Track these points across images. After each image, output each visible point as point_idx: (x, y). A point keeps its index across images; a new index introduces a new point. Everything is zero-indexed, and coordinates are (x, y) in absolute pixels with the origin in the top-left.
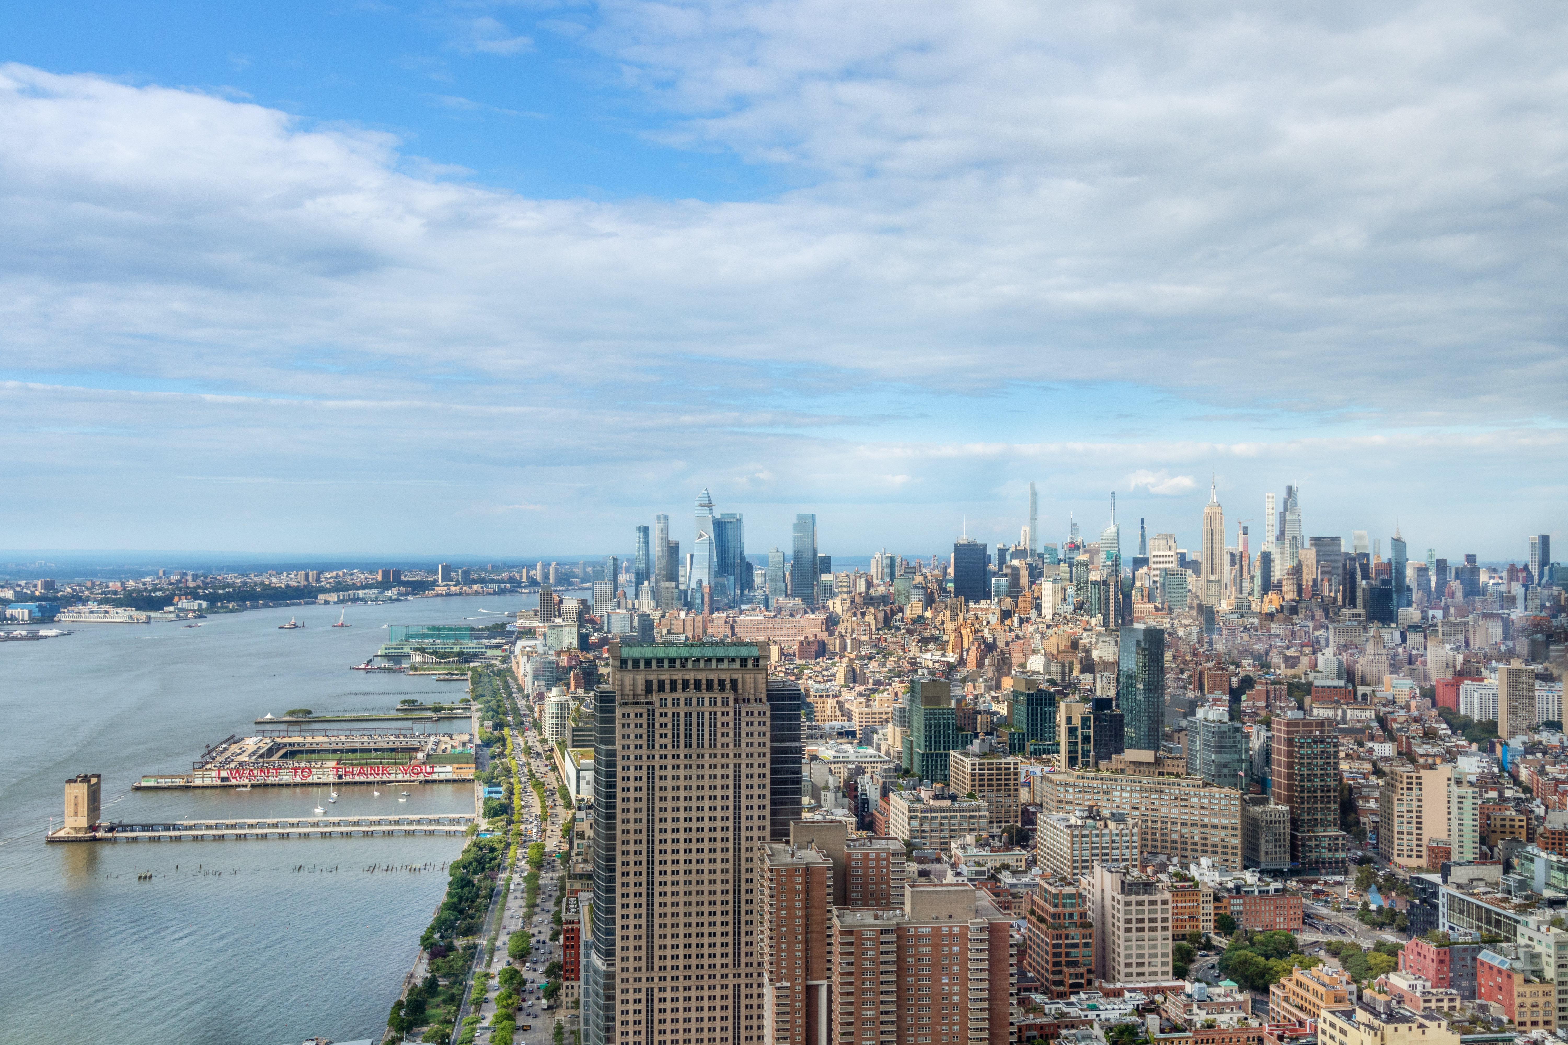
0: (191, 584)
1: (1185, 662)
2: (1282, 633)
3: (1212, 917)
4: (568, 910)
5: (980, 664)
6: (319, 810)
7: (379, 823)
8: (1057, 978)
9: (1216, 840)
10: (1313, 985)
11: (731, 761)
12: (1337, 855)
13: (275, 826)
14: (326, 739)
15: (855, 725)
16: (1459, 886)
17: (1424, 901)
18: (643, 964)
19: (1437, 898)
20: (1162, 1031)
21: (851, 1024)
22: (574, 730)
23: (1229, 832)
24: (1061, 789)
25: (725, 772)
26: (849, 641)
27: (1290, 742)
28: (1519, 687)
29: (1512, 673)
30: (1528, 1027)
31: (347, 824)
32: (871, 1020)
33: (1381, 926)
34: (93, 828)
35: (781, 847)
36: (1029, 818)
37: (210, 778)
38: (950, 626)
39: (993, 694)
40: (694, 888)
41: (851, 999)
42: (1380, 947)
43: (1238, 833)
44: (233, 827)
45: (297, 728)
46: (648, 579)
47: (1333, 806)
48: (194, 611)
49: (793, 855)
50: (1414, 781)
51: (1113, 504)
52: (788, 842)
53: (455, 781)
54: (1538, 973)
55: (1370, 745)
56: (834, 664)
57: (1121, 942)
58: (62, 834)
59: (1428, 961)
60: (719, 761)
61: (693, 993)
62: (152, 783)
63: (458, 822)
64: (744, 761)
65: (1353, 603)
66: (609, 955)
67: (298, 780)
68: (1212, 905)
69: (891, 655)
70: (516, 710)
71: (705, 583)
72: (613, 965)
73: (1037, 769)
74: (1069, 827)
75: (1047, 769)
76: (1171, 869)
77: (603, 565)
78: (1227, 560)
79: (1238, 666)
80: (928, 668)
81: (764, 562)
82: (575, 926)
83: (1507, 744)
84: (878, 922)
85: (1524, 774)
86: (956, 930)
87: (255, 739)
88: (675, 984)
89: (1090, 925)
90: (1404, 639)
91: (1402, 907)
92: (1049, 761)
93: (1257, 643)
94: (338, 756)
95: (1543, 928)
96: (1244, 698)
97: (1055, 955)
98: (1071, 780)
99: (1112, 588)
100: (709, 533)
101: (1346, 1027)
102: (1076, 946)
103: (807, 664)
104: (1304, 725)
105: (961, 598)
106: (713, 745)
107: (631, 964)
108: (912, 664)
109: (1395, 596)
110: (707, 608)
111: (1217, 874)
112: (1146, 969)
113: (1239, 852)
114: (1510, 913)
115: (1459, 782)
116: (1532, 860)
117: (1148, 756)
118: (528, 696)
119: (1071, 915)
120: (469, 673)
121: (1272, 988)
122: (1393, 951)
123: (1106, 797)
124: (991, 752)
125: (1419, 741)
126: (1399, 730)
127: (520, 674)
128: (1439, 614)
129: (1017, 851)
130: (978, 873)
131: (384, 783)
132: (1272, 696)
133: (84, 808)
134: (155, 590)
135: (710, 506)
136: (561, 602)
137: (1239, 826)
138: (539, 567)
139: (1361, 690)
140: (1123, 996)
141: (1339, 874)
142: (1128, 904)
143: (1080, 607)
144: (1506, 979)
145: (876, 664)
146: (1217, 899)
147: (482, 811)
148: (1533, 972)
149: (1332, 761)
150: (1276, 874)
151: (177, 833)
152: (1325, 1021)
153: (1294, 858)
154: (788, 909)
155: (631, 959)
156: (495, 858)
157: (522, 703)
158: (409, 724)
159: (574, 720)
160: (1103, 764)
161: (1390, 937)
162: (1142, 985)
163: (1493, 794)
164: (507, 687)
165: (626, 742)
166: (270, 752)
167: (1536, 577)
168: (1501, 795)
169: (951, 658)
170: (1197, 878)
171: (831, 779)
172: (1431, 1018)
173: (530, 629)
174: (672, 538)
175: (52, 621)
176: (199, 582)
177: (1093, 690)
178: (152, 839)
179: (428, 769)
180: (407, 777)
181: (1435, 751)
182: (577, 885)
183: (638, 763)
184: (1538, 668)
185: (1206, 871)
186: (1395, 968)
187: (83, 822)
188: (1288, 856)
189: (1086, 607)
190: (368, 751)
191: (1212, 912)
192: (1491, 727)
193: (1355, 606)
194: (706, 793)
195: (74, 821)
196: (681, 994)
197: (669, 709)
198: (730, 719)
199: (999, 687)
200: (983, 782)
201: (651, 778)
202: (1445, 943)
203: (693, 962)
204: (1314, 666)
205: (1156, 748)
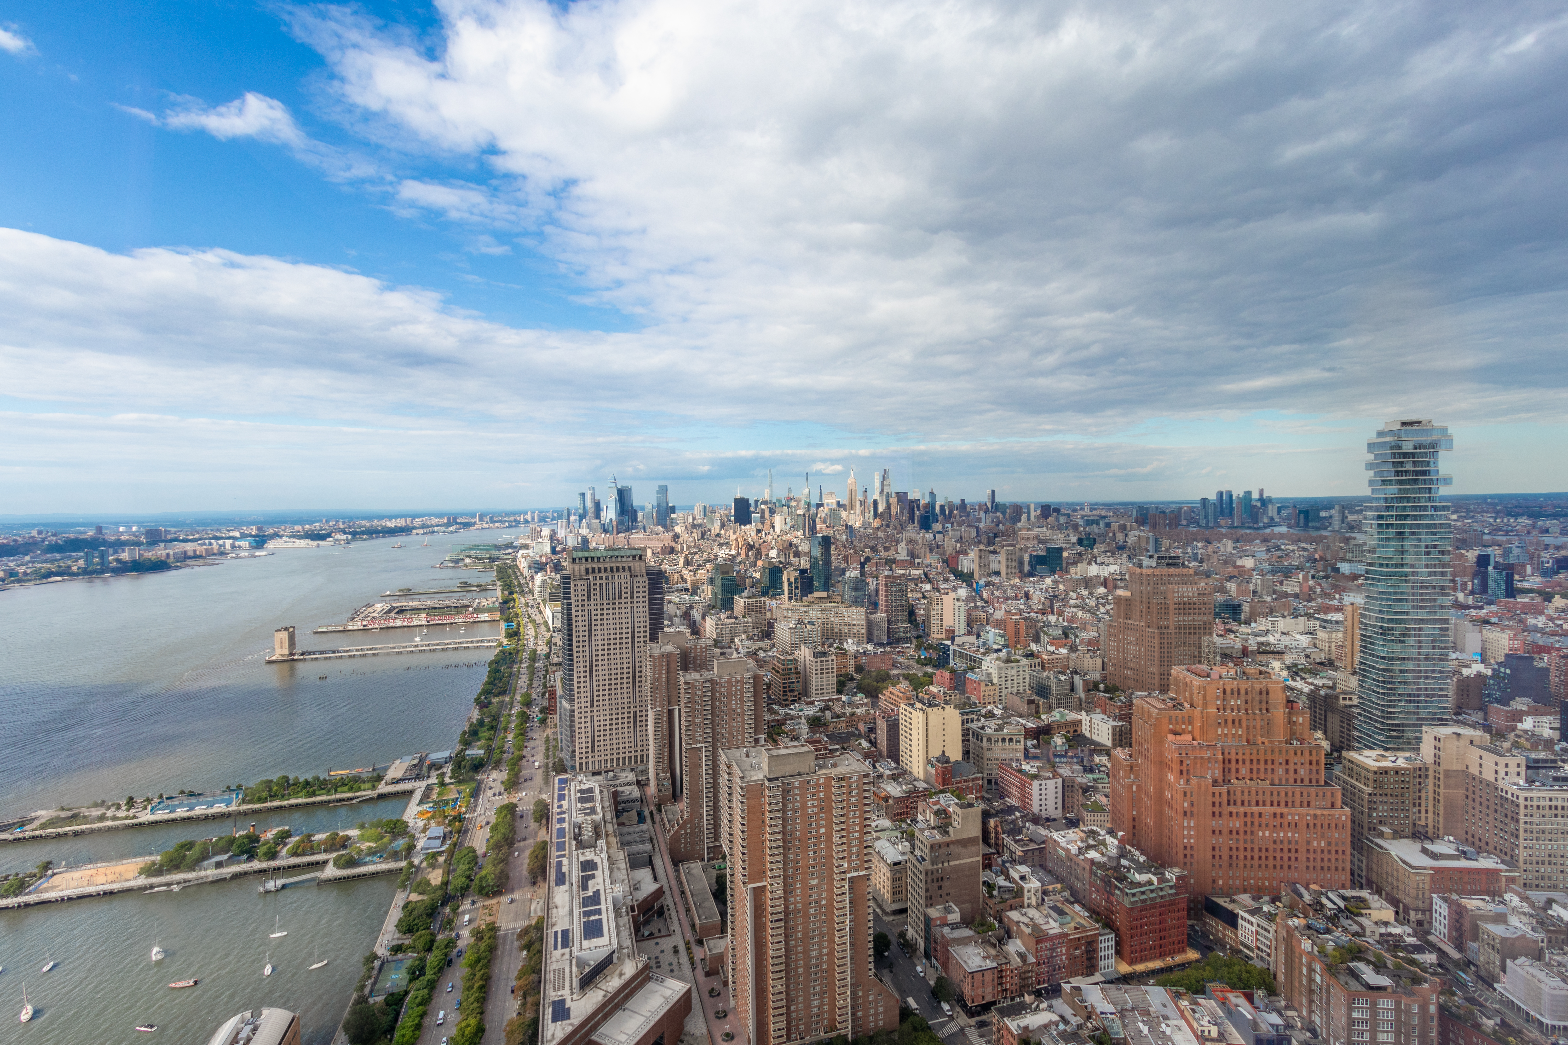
0: (341, 526)
1: (840, 550)
2: (883, 536)
3: (853, 666)
4: (550, 681)
5: (747, 555)
6: (418, 639)
7: (450, 644)
8: (785, 698)
9: (855, 631)
10: (897, 693)
11: (629, 605)
12: (907, 635)
13: (394, 648)
14: (420, 603)
15: (689, 586)
16: (959, 646)
17: (944, 653)
18: (588, 704)
19: (949, 651)
20: (832, 718)
21: (690, 726)
22: (550, 594)
23: (861, 627)
24: (786, 611)
25: (626, 611)
26: (685, 546)
27: (886, 585)
28: (983, 557)
29: (981, 551)
30: (986, 705)
31: (433, 645)
33: (926, 665)
34: (292, 654)
35: (654, 645)
36: (771, 626)
37: (358, 625)
38: (733, 537)
39: (753, 569)
40: (612, 667)
41: (690, 714)
42: (925, 674)
43: (864, 627)
44: (371, 649)
45: (404, 598)
46: (585, 519)
47: (905, 613)
48: (344, 540)
49: (660, 649)
50: (940, 600)
51: (807, 479)
52: (658, 643)
53: (489, 621)
54: (991, 682)
55: (921, 585)
56: (678, 557)
57: (814, 680)
58: (274, 658)
59: (946, 679)
60: (623, 605)
61: (614, 717)
62: (324, 629)
63: (492, 641)
64: (636, 605)
66: (571, 701)
67: (405, 624)
68: (853, 661)
69: (705, 552)
70: (520, 585)
71: (614, 520)
72: (574, 706)
73: (774, 603)
74: (789, 629)
75: (779, 602)
76: (835, 645)
77: (562, 512)
78: (858, 503)
79: (863, 552)
80: (723, 558)
81: (643, 509)
82: (554, 688)
83: (978, 583)
84: (702, 678)
85: (985, 595)
86: (738, 679)
87: (381, 605)
88: (605, 713)
89: (799, 673)
90: (935, 538)
91: (934, 656)
92: (780, 599)
93: (872, 541)
94: (427, 611)
95: (993, 662)
96: (866, 566)
97: (784, 687)
98: (790, 607)
99: (807, 518)
100: (615, 495)
101: (911, 710)
102: (793, 683)
103: (665, 558)
104: (893, 578)
105: (738, 524)
106: (620, 598)
107: (583, 705)
108: (715, 556)
109: (931, 518)
110: (615, 532)
111: (855, 646)
112: (825, 691)
113: (865, 636)
114: (979, 656)
115: (958, 600)
116: (988, 633)
117: (824, 594)
118: (526, 578)
119: (791, 669)
120: (495, 567)
121: (880, 696)
122: (931, 676)
123: (806, 614)
124: (753, 596)
125: (941, 583)
126: (933, 578)
127: (521, 567)
128: (949, 526)
129: (766, 641)
130: (748, 652)
131: (452, 624)
132: (879, 565)
133: (286, 644)
134: (321, 530)
135: (615, 482)
136: (541, 531)
137: (865, 625)
138: (529, 513)
139: (917, 561)
140: (814, 704)
141: (908, 643)
142: (816, 662)
143: (793, 527)
144: (978, 685)
145: (698, 557)
146: (855, 658)
147: (504, 635)
148: (989, 681)
149: (905, 593)
150: (881, 645)
151: (340, 654)
152: (902, 709)
153: (889, 637)
154: (659, 674)
155: (583, 702)
156: (512, 658)
157: (522, 581)
158: (464, 594)
159: (550, 588)
160: (804, 599)
161: (930, 670)
162: (823, 698)
163: (972, 605)
164: (515, 574)
165: (577, 598)
166: (390, 611)
167: (990, 509)
168: (975, 605)
169: (734, 552)
170: (847, 649)
171: (677, 612)
172: (947, 704)
173: (526, 544)
174: (597, 498)
175: (263, 548)
176: (346, 525)
177: (799, 565)
178: (326, 658)
179: (475, 616)
180: (464, 620)
181: (948, 587)
182: (554, 669)
183: (583, 608)
184: (991, 548)
185: (850, 646)
186: (932, 683)
187: (286, 651)
188: (886, 637)
189: (795, 527)
190: (443, 608)
191: (853, 663)
192: (971, 575)
193: (914, 523)
194: (617, 621)
195: (281, 651)
196: (608, 717)
197: (598, 582)
198: (628, 585)
199: (756, 565)
200: (749, 610)
201: (590, 615)
202: (953, 671)
203: (613, 702)
204: (897, 550)
205: (828, 591)
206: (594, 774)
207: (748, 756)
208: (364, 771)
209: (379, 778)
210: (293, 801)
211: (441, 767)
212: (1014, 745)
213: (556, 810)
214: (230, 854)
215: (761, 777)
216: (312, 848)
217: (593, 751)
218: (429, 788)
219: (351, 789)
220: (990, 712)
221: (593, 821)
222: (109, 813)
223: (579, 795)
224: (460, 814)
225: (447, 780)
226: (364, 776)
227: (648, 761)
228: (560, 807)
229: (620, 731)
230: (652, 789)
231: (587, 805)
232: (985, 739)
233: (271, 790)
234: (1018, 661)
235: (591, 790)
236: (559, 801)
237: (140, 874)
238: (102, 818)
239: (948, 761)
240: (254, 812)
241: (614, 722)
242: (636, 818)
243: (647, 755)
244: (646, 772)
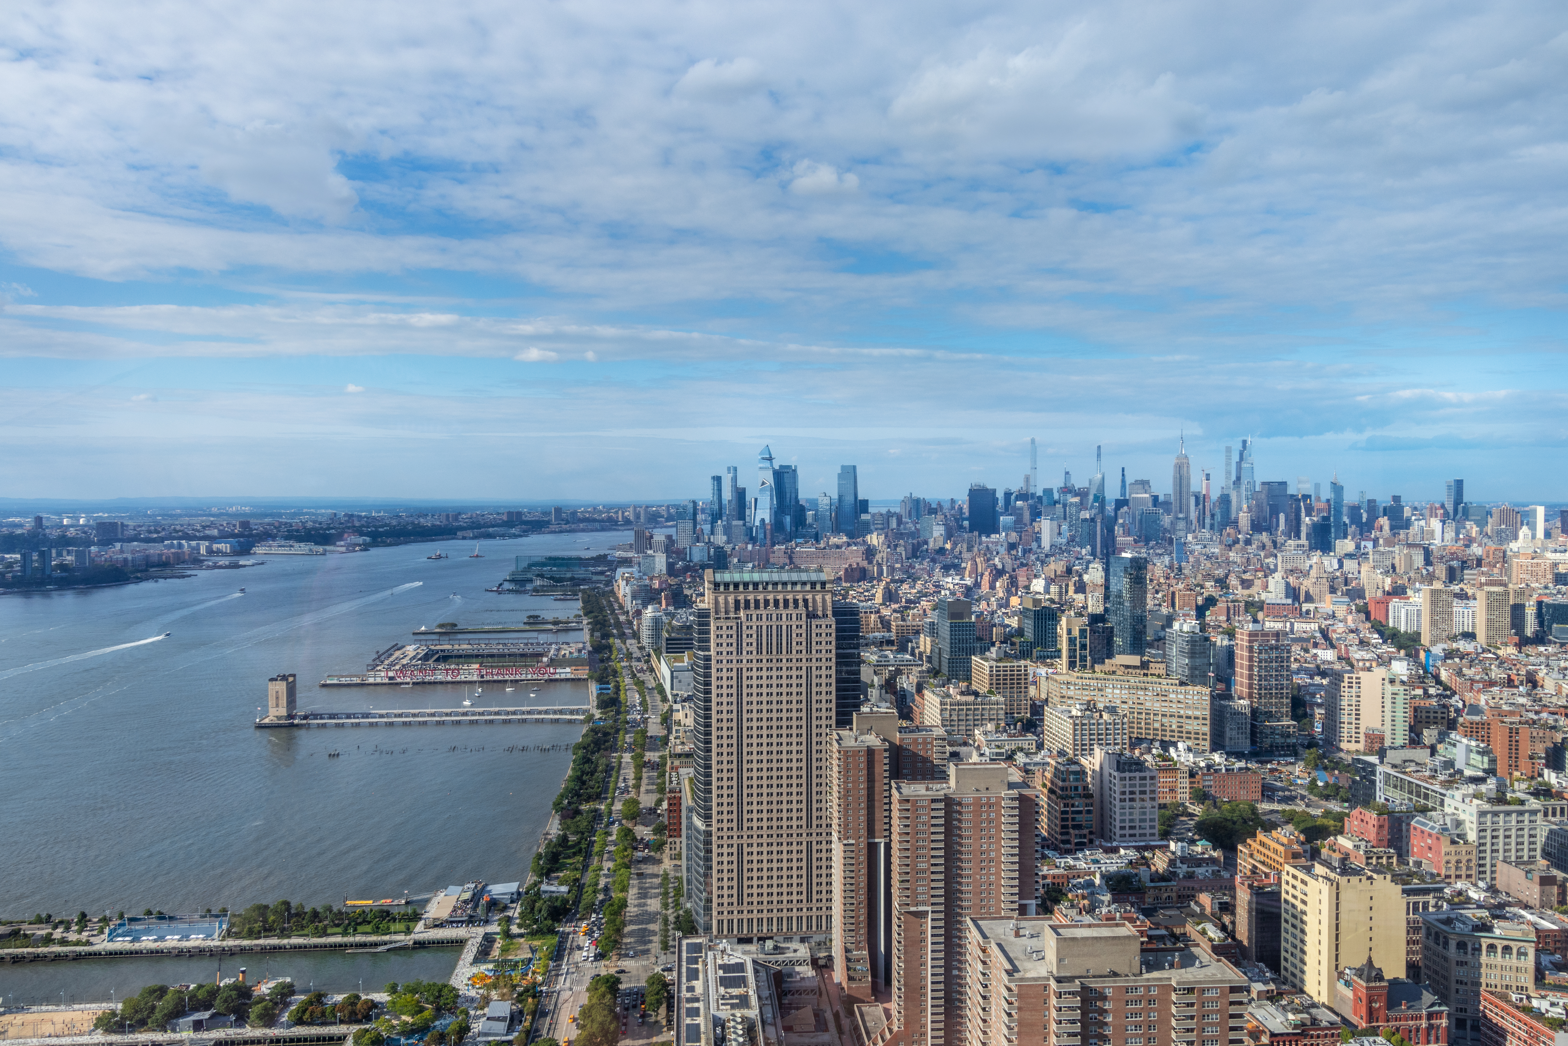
0: (357, 524)
1: (1159, 584)
2: (1239, 560)
3: (1188, 790)
4: (671, 782)
5: (992, 587)
6: (467, 703)
7: (514, 713)
8: (1064, 838)
9: (1190, 728)
10: (1273, 845)
11: (804, 664)
12: (1288, 741)
13: (433, 715)
14: (469, 647)
15: (893, 635)
16: (1394, 766)
17: (1362, 778)
18: (734, 825)
19: (1375, 775)
20: (1152, 881)
21: (908, 873)
22: (667, 639)
23: (1201, 722)
24: (1064, 687)
25: (799, 673)
26: (885, 568)
27: (1251, 649)
28: (1440, 604)
29: (1434, 593)
30: (1452, 880)
31: (490, 713)
32: (924, 871)
33: (1327, 798)
34: (290, 716)
35: (844, 733)
36: (1037, 709)
37: (381, 676)
38: (966, 555)
39: (1003, 610)
40: (775, 765)
41: (908, 854)
42: (1327, 814)
43: (1208, 722)
44: (400, 715)
45: (446, 638)
46: (721, 518)
47: (1285, 701)
48: (360, 545)
49: (856, 740)
50: (1354, 680)
51: (1099, 455)
52: (851, 729)
53: (573, 680)
54: (1461, 836)
55: (1315, 651)
56: (873, 587)
57: (1117, 810)
58: (267, 721)
59: (1370, 826)
60: (794, 664)
61: (775, 848)
62: (335, 682)
63: (577, 712)
64: (814, 664)
65: (1298, 536)
66: (707, 817)
67: (449, 678)
68: (1187, 780)
69: (919, 579)
70: (618, 625)
71: (767, 521)
72: (710, 826)
73: (1043, 671)
74: (1071, 717)
75: (1050, 671)
76: (1154, 751)
77: (684, 507)
78: (1192, 500)
79: (1202, 588)
80: (949, 589)
81: (814, 503)
82: (678, 795)
83: (1429, 651)
84: (929, 793)
85: (1444, 675)
86: (993, 800)
87: (414, 647)
88: (760, 841)
89: (1091, 796)
90: (1341, 566)
91: (1344, 782)
92: (1052, 664)
93: (1217, 569)
94: (480, 660)
95: (1467, 800)
96: (1208, 613)
97: (1063, 820)
98: (1072, 680)
99: (1099, 524)
100: (770, 480)
101: (1306, 878)
102: (1080, 812)
103: (852, 586)
104: (1263, 635)
105: (976, 533)
106: (789, 651)
107: (725, 825)
108: (936, 586)
109: (1333, 530)
110: (768, 542)
111: (1191, 755)
112: (1137, 832)
113: (1208, 737)
114: (1437, 788)
115: (1392, 681)
116: (1454, 745)
117: (1135, 660)
118: (628, 612)
119: (1076, 788)
120: (580, 595)
121: (1240, 847)
122: (1340, 818)
123: (1101, 693)
124: (1007, 656)
125: (1355, 648)
126: (1338, 639)
127: (620, 595)
128: (1370, 545)
129: (1030, 736)
130: (997, 754)
131: (517, 681)
132: (1232, 612)
133: (284, 701)
134: (329, 529)
135: (770, 459)
136: (651, 537)
137: (1208, 717)
138: (631, 509)
139: (1305, 607)
140: (1119, 852)
141: (1290, 755)
142: (1122, 779)
143: (1072, 540)
144: (1435, 841)
145: (907, 586)
146: (1192, 775)
147: (595, 704)
148: (1459, 836)
149: (1285, 664)
150: (1239, 756)
151: (357, 721)
152: (1288, 873)
153: (1253, 742)
154: (853, 782)
155: (725, 821)
156: (608, 741)
157: (622, 618)
158: (535, 634)
159: (668, 631)
160: (1097, 667)
161: (1335, 806)
162: (1134, 844)
163: (1420, 692)
164: (611, 605)
165: (719, 649)
166: (426, 657)
167: (1451, 513)
168: (1426, 692)
169: (969, 581)
170: (1176, 758)
171: (876, 679)
172: (1378, 872)
173: (626, 558)
174: (740, 484)
175: (250, 554)
176: (363, 522)
177: (1085, 607)
178: (337, 725)
179: (552, 670)
180: (535, 677)
181: (1368, 656)
182: (677, 763)
183: (730, 666)
184: (1456, 588)
185: (1182, 753)
186: (1341, 831)
187: (283, 712)
188: (1248, 741)
189: (1077, 540)
190: (504, 656)
191: (1188, 785)
192: (1415, 638)
193: (1299, 538)
194: (784, 690)
195: (276, 712)
196: (765, 849)
197: (754, 623)
198: (803, 631)
199: (1007, 605)
200: (999, 682)
201: (739, 678)
202: (1383, 811)
203: (775, 823)
204: (1266, 587)
205: (1142, 654)
206: (741, 941)
207: (1017, 935)
208: (396, 903)
209: (416, 917)
210: (296, 941)
211: (505, 908)
212: (1513, 961)
213: (685, 994)
214: (213, 1011)
215: (1044, 973)
216: (323, 1014)
217: (740, 902)
218: (489, 940)
219: (376, 931)
220: (1460, 893)
221: (744, 1019)
222: (58, 934)
223: (721, 973)
224: (535, 985)
225: (515, 930)
226: (395, 911)
227: (829, 928)
228: (691, 989)
229: (785, 873)
230: (839, 975)
231: (735, 991)
232: (1453, 944)
233: (265, 921)
234: (1522, 802)
235: (740, 967)
236: (688, 980)
237: (96, 1026)
238: (48, 940)
239: (1379, 977)
240: (243, 950)
241: (775, 857)
242: (812, 1020)
243: (829, 918)
244: (826, 944)
